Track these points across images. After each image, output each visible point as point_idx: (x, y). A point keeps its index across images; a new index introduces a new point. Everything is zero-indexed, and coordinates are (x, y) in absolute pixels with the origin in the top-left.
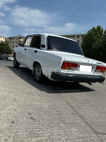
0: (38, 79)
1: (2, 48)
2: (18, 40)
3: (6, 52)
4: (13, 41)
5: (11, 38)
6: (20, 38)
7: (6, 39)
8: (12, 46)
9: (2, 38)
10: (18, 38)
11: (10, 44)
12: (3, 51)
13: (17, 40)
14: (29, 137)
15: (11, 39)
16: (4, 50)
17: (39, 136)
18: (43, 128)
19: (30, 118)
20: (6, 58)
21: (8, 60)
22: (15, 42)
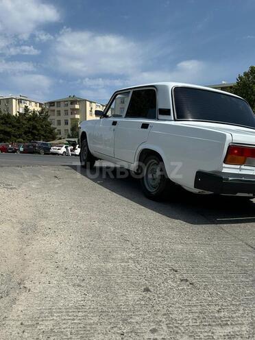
0: (153, 191)
1: (34, 127)
2: (70, 106)
3: (43, 135)
4: (59, 109)
5: (53, 103)
6: (73, 102)
7: (41, 105)
8: (56, 122)
9: (33, 104)
10: (69, 103)
11: (51, 117)
12: (37, 132)
13: (66, 108)
14: (204, 325)
15: (54, 105)
16: (38, 130)
17: (227, 324)
18: (225, 304)
19: (182, 281)
20: (44, 149)
21: (49, 154)
22: (62, 113)
